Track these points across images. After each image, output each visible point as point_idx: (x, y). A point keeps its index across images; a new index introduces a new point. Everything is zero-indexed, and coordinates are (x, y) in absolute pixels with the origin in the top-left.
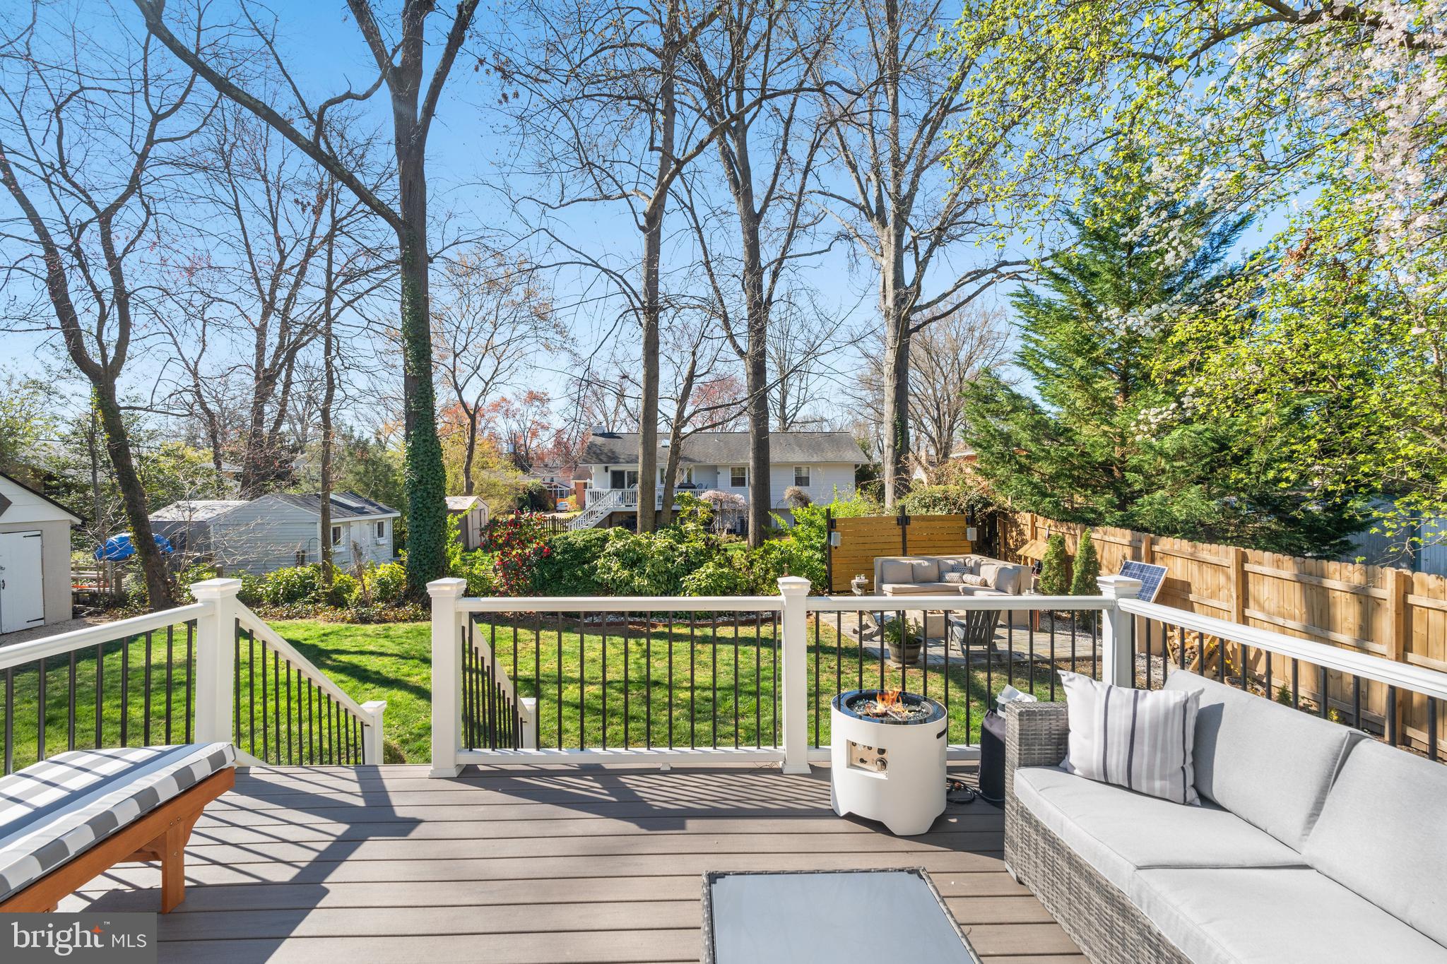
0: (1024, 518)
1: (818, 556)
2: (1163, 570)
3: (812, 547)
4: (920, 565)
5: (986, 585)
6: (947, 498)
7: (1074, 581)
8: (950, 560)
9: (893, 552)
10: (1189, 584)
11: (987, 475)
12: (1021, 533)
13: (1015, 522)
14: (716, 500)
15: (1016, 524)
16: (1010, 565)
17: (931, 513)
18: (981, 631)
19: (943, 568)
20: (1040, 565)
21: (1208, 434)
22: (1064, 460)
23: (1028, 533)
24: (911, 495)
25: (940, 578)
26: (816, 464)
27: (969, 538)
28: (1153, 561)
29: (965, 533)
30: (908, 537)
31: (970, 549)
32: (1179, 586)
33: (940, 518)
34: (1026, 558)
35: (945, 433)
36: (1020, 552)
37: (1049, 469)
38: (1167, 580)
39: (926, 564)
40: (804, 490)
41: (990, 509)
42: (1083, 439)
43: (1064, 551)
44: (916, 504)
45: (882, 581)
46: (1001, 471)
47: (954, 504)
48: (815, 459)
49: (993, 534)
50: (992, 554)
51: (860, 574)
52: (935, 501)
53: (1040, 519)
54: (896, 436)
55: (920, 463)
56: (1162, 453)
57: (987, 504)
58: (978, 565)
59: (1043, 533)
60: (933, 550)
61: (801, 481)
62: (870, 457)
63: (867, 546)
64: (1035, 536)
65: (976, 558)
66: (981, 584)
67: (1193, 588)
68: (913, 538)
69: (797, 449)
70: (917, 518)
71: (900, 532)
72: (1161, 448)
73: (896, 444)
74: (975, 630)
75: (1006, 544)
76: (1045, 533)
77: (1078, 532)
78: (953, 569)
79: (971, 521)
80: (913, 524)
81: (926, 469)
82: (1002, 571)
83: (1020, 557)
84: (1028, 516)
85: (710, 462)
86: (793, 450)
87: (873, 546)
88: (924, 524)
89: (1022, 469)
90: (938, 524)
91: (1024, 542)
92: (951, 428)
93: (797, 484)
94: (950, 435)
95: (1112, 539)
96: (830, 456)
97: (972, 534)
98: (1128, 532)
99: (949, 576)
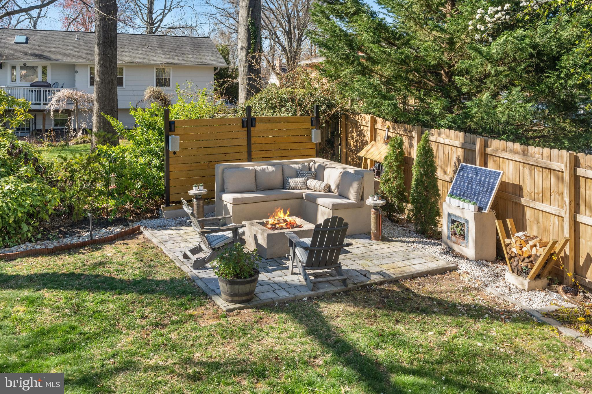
0: (365, 120)
1: (156, 162)
2: (498, 174)
3: (150, 152)
4: (264, 170)
5: (330, 191)
6: (293, 99)
7: (413, 183)
8: (296, 163)
9: (237, 156)
10: (520, 188)
11: (332, 77)
12: (361, 134)
13: (356, 123)
14: (71, 100)
15: (356, 125)
16: (351, 169)
17: (277, 114)
18: (326, 252)
19: (287, 172)
20: (380, 166)
21: (527, 41)
22: (403, 62)
23: (368, 135)
24: (258, 96)
25: (284, 185)
26: (176, 66)
27: (313, 141)
28: (486, 164)
29: (310, 135)
30: (253, 140)
31: (314, 152)
32: (511, 190)
33: (286, 120)
34: (366, 159)
35: (295, 45)
36: (362, 154)
37: (388, 71)
38: (503, 183)
39: (271, 168)
40: (164, 91)
41: (334, 111)
42: (418, 42)
43: (402, 153)
44: (263, 105)
45: (223, 190)
46: (346, 72)
47: (300, 105)
48: (176, 61)
49: (335, 133)
50: (335, 157)
51: (198, 183)
52: (282, 103)
53: (379, 120)
54: (249, 39)
55: (274, 69)
56: (489, 58)
57: (331, 106)
58: (322, 168)
59: (382, 135)
60: (277, 154)
61: (163, 82)
62: (228, 63)
63: (210, 151)
64: (374, 138)
65: (320, 160)
66: (325, 190)
67: (525, 191)
68: (259, 140)
69: (159, 51)
70: (263, 120)
71: (245, 135)
72: (488, 53)
73: (249, 47)
74: (319, 252)
75: (347, 144)
76: (385, 135)
77: (414, 134)
78: (297, 174)
79: (316, 123)
80: (259, 126)
81: (277, 74)
82: (345, 175)
83: (360, 158)
84: (368, 117)
85: (68, 61)
86: (155, 52)
87: (216, 151)
88: (269, 126)
89: (365, 72)
90: (284, 126)
91: (364, 143)
92: (300, 40)
93: (157, 85)
94: (299, 45)
95: (447, 141)
96: (191, 59)
97: (316, 136)
98: (461, 134)
99: (292, 182)
